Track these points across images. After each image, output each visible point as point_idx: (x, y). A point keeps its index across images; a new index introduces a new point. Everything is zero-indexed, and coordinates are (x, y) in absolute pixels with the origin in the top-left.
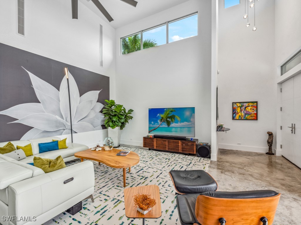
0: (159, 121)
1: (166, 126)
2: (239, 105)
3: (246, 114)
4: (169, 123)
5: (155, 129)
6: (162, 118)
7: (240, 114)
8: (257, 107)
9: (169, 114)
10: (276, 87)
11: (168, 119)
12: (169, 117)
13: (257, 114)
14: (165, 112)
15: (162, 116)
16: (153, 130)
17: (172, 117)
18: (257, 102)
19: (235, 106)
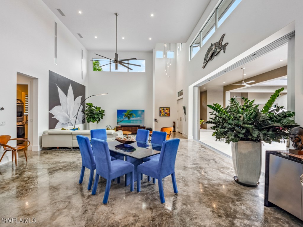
0: (123, 117)
1: (128, 120)
2: (162, 109)
3: (165, 113)
4: (129, 118)
5: (121, 121)
6: (125, 115)
7: (163, 113)
8: (169, 110)
9: (129, 113)
10: (176, 102)
11: (129, 116)
12: (129, 115)
13: (169, 113)
14: (127, 112)
15: (125, 114)
16: (120, 122)
17: (131, 115)
18: (169, 108)
19: (161, 109)
